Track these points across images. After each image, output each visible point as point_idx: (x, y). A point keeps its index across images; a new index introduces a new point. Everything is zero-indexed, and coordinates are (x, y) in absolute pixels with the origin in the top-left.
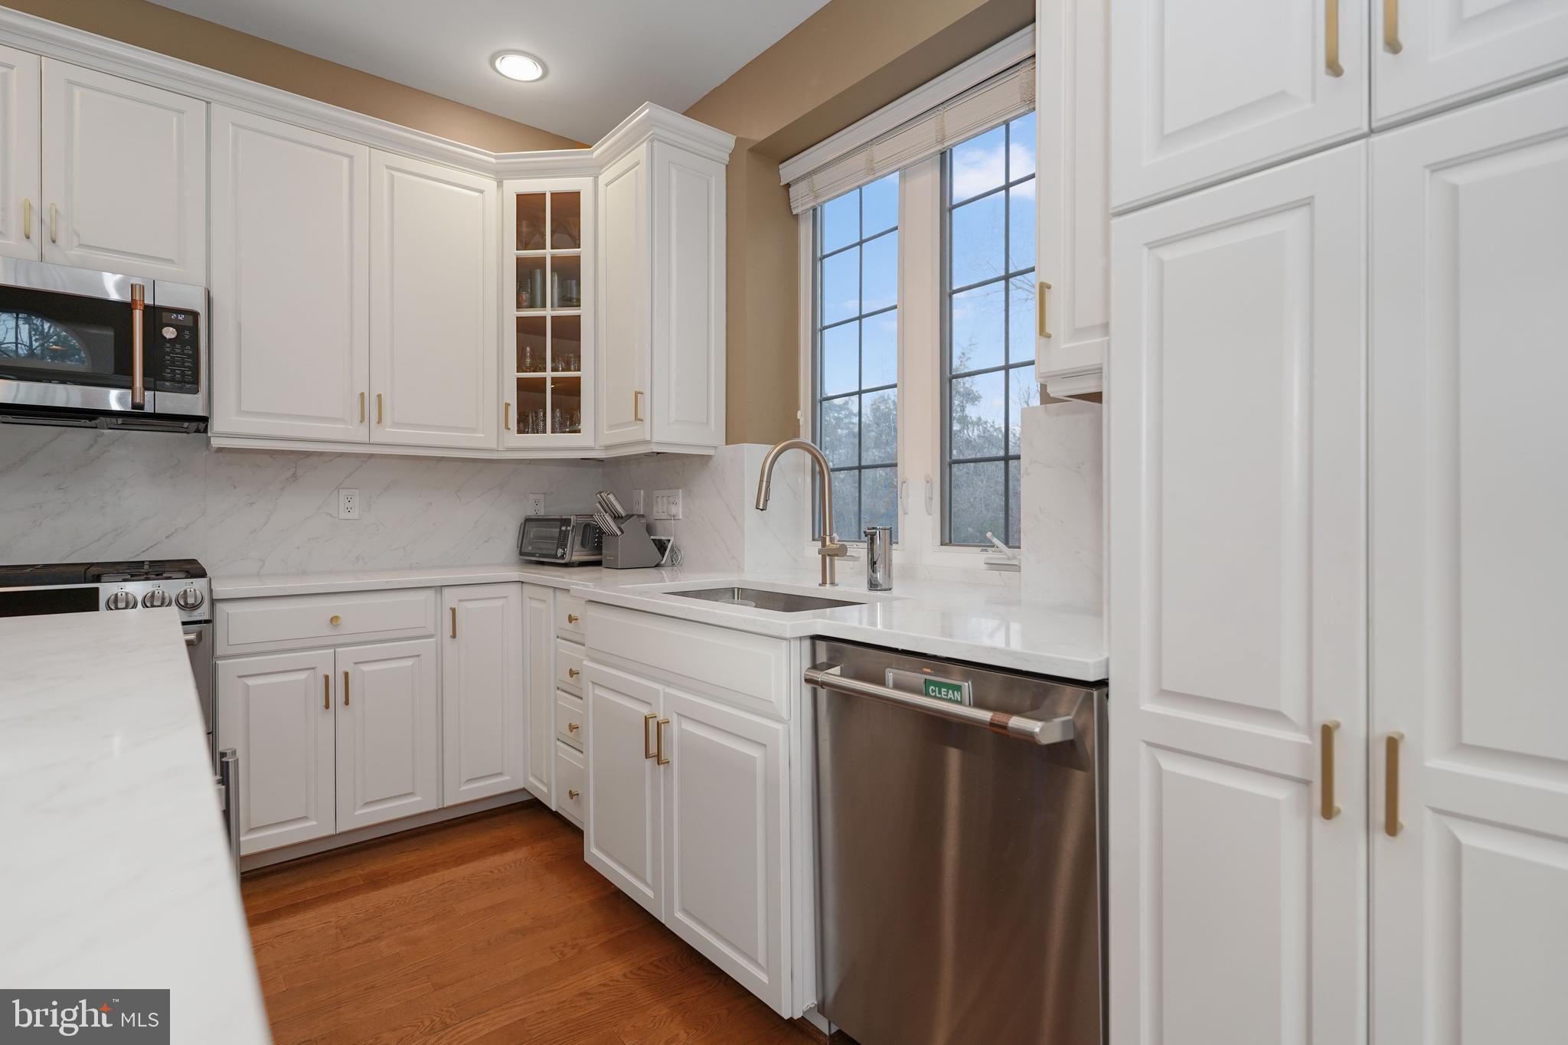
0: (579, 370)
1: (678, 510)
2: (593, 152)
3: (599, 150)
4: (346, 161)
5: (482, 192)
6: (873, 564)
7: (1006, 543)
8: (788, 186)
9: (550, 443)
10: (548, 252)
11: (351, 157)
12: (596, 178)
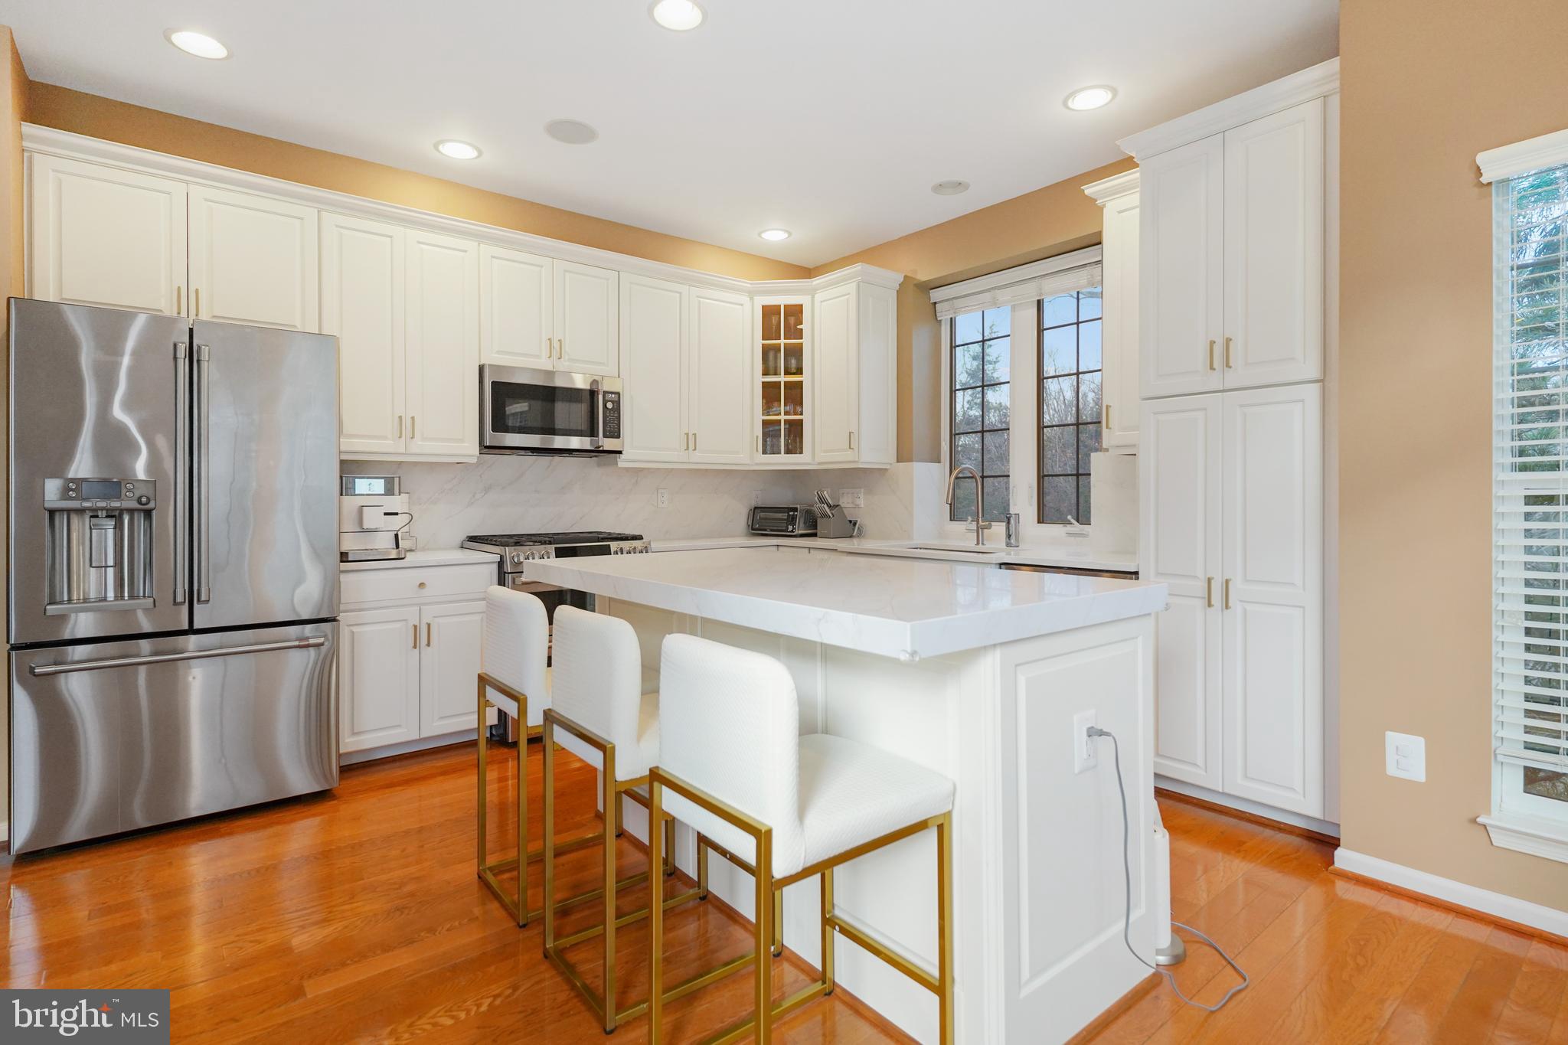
0: (802, 414)
1: (861, 502)
2: (812, 282)
3: (817, 281)
4: (678, 295)
5: (742, 305)
6: (1009, 536)
7: (1078, 521)
8: (935, 303)
9: (783, 461)
10: (782, 341)
11: (680, 293)
12: (813, 297)
